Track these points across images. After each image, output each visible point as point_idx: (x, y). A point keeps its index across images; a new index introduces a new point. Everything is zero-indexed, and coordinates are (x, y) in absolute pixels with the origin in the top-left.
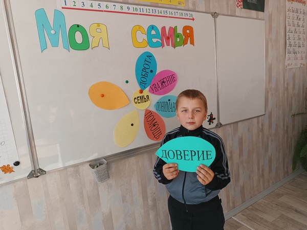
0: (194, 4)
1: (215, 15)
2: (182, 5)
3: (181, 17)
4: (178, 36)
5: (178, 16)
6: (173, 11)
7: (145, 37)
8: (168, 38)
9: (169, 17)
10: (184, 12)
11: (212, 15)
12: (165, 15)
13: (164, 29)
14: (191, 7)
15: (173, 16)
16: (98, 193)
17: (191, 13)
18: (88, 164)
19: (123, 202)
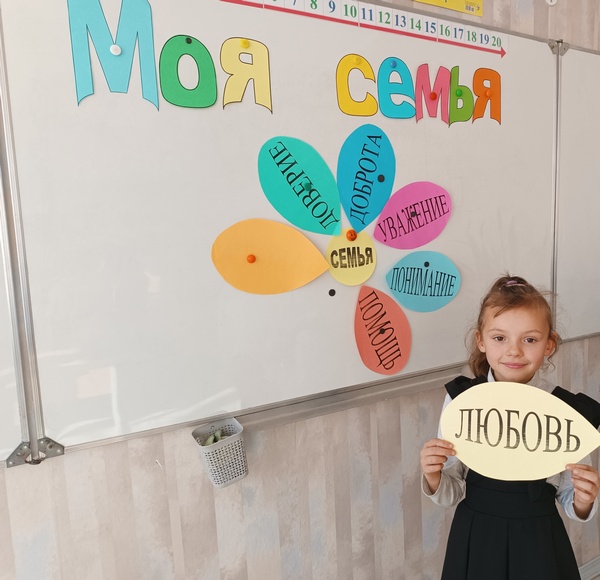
0: (507, 13)
1: (558, 47)
2: (475, 12)
3: (471, 43)
4: (461, 93)
5: (464, 40)
6: (452, 25)
7: (373, 89)
8: (433, 97)
9: (440, 40)
10: (479, 31)
11: (552, 48)
12: (429, 34)
13: (423, 70)
14: (498, 18)
15: (451, 38)
16: (213, 515)
17: (497, 35)
18: (190, 430)
19: (282, 542)
